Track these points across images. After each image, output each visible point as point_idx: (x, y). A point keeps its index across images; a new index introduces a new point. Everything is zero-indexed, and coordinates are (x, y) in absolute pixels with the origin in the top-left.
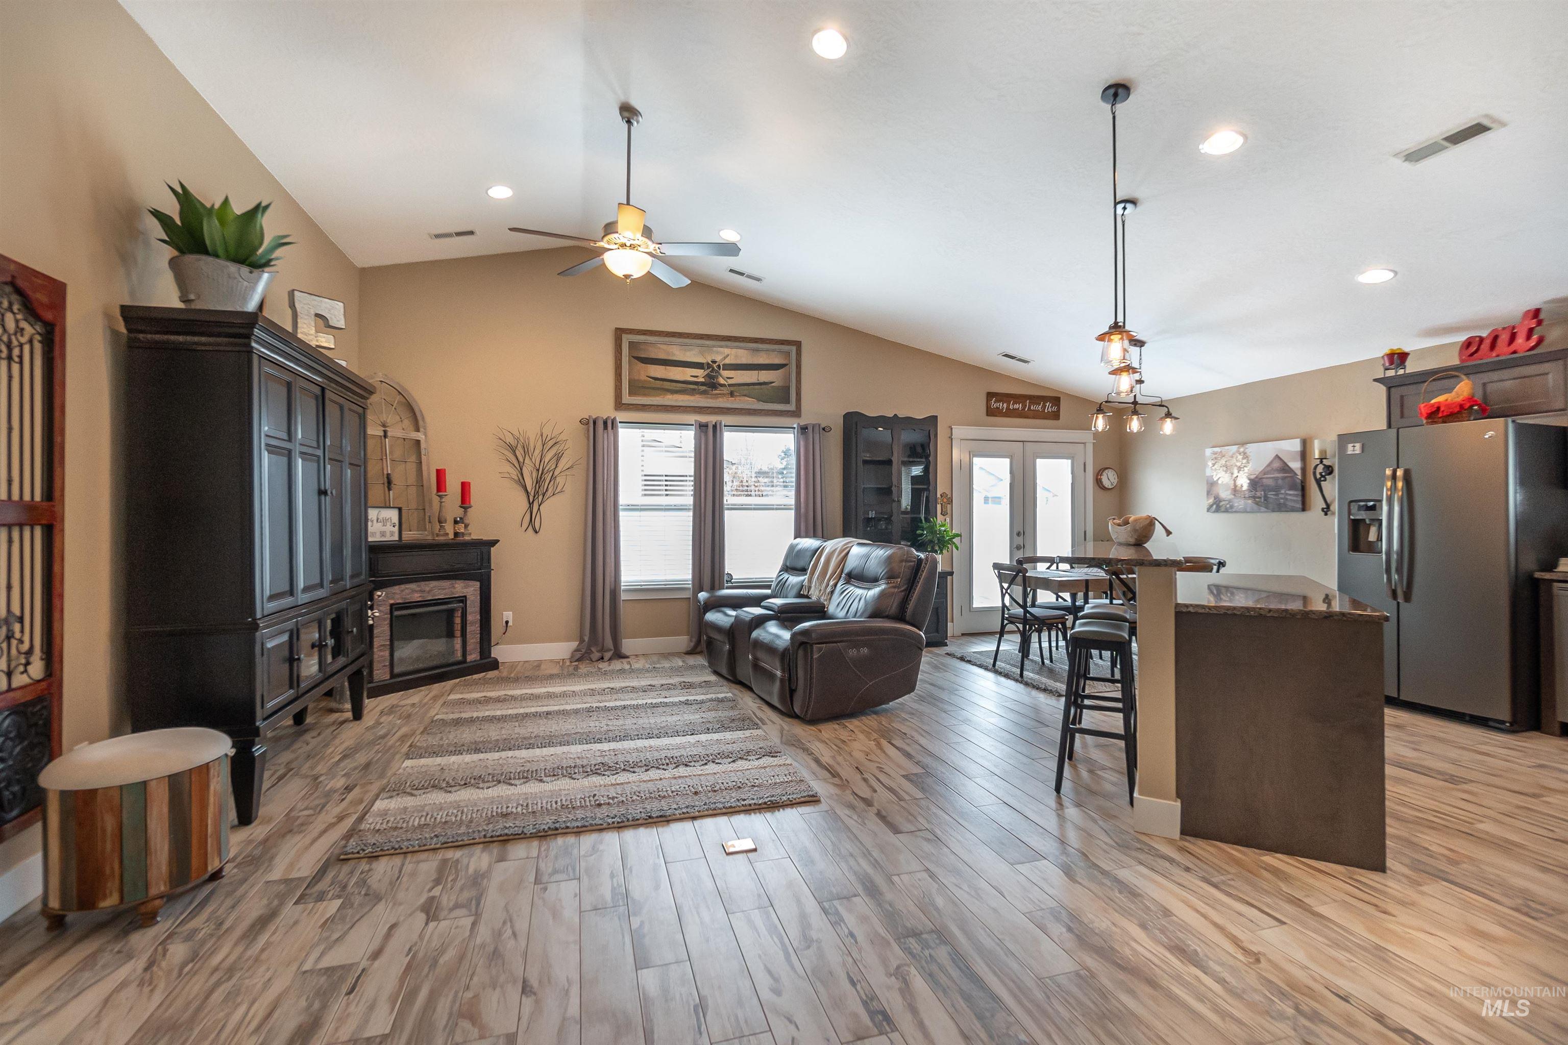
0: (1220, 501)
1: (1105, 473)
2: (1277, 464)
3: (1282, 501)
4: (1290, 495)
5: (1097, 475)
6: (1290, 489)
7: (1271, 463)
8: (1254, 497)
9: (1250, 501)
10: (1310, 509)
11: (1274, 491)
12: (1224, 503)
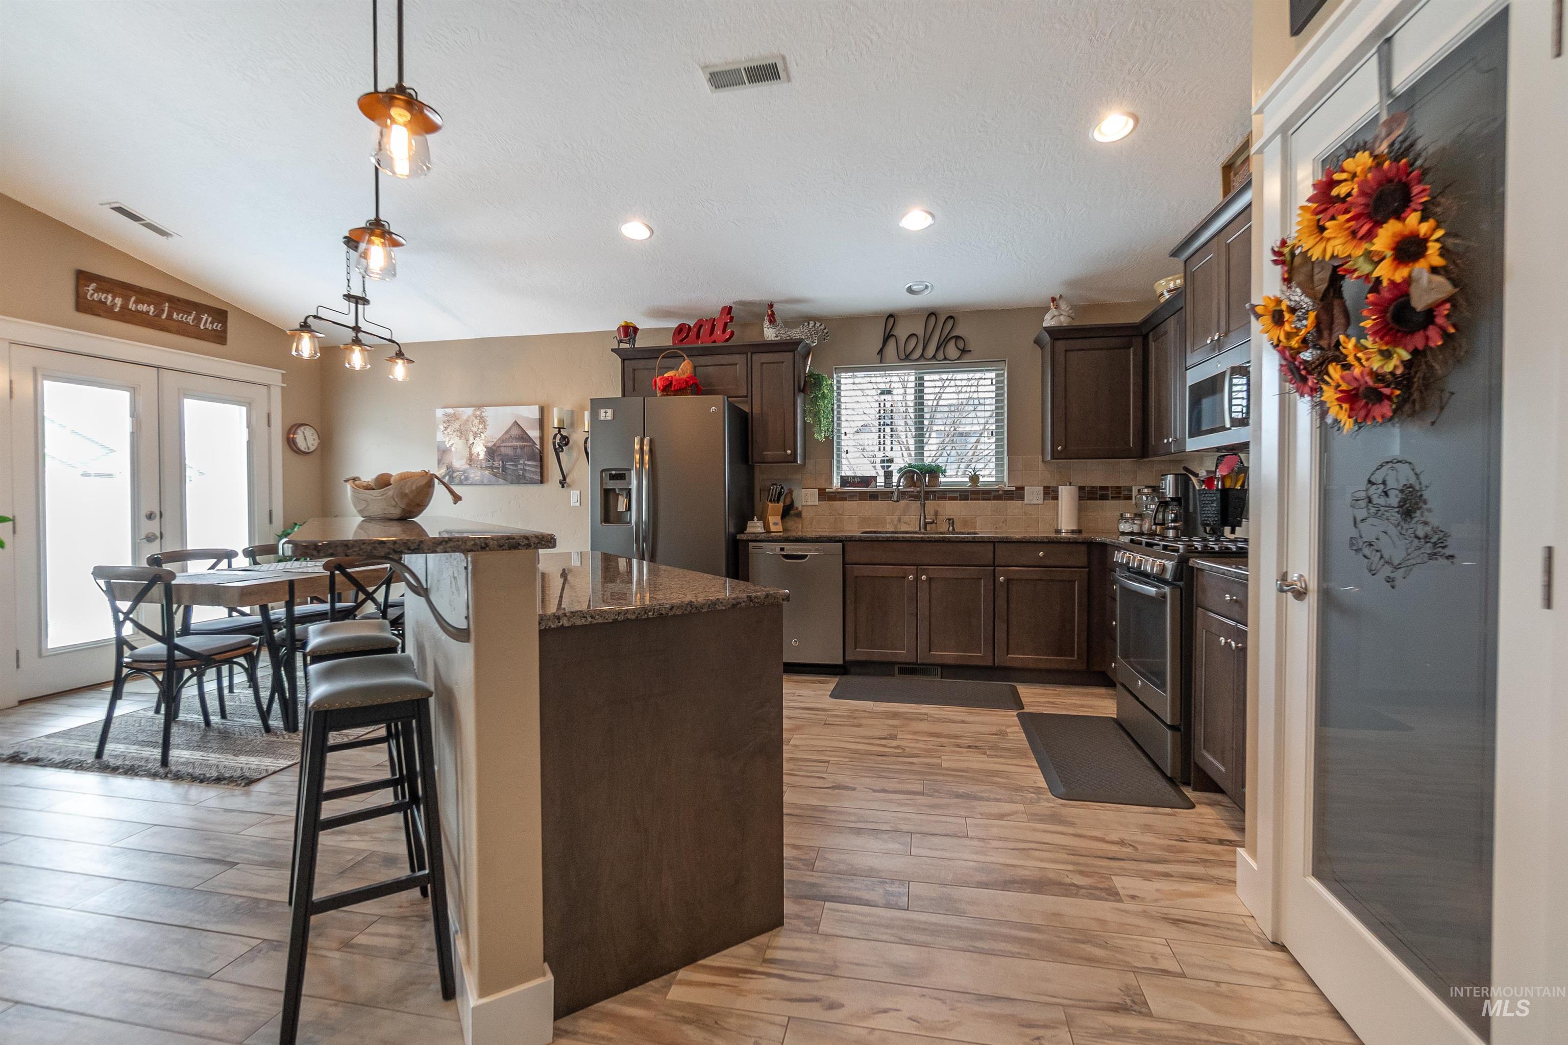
0: (454, 472)
1: (300, 431)
2: (515, 432)
3: (521, 473)
4: (528, 465)
5: (289, 433)
6: (528, 460)
7: (510, 429)
8: (492, 468)
9: (487, 472)
10: (548, 481)
11: (512, 461)
12: (458, 473)
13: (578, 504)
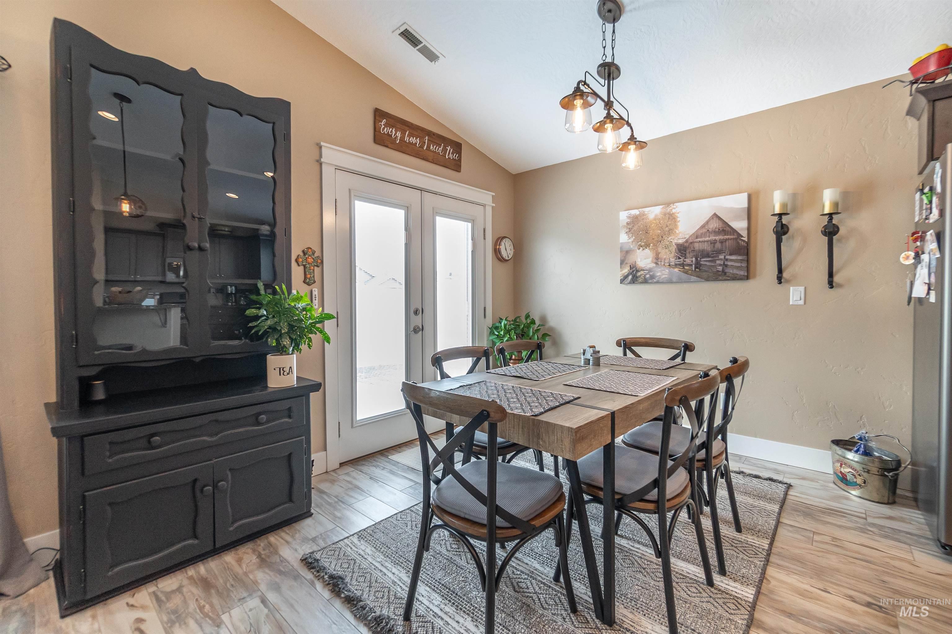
0: (638, 271)
1: (502, 242)
2: (715, 225)
3: (720, 268)
4: (732, 260)
5: (496, 244)
6: (731, 254)
7: (707, 222)
8: (683, 265)
9: (676, 270)
10: (754, 277)
11: (709, 257)
12: (642, 272)
13: (802, 302)
